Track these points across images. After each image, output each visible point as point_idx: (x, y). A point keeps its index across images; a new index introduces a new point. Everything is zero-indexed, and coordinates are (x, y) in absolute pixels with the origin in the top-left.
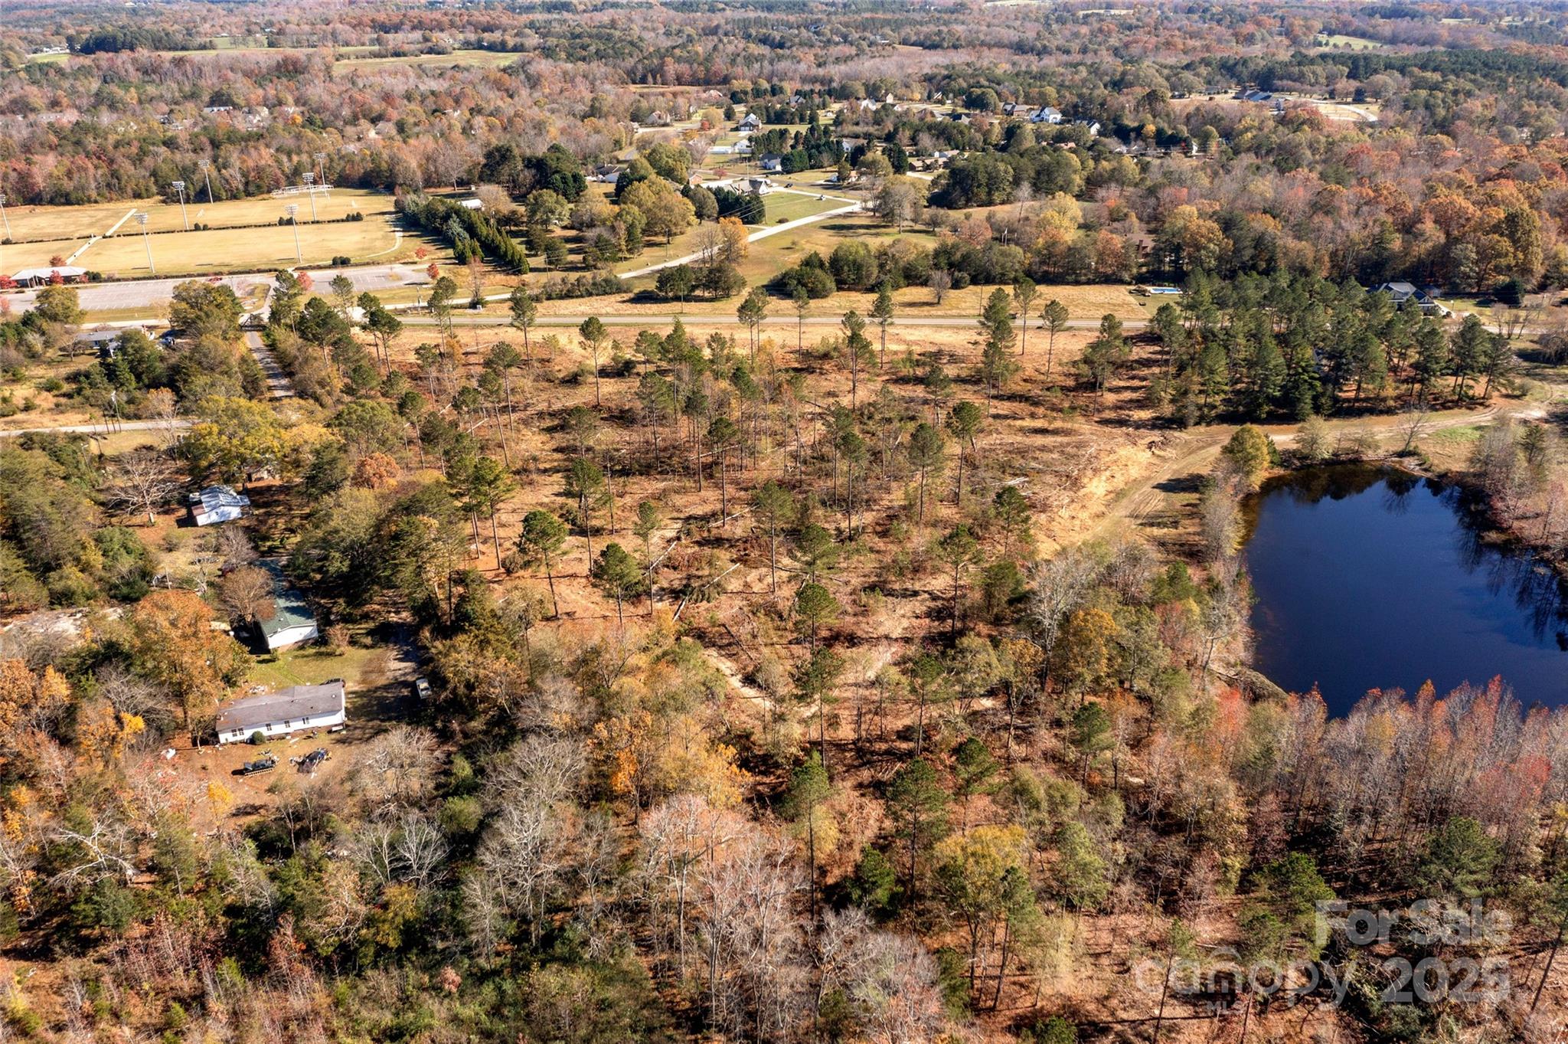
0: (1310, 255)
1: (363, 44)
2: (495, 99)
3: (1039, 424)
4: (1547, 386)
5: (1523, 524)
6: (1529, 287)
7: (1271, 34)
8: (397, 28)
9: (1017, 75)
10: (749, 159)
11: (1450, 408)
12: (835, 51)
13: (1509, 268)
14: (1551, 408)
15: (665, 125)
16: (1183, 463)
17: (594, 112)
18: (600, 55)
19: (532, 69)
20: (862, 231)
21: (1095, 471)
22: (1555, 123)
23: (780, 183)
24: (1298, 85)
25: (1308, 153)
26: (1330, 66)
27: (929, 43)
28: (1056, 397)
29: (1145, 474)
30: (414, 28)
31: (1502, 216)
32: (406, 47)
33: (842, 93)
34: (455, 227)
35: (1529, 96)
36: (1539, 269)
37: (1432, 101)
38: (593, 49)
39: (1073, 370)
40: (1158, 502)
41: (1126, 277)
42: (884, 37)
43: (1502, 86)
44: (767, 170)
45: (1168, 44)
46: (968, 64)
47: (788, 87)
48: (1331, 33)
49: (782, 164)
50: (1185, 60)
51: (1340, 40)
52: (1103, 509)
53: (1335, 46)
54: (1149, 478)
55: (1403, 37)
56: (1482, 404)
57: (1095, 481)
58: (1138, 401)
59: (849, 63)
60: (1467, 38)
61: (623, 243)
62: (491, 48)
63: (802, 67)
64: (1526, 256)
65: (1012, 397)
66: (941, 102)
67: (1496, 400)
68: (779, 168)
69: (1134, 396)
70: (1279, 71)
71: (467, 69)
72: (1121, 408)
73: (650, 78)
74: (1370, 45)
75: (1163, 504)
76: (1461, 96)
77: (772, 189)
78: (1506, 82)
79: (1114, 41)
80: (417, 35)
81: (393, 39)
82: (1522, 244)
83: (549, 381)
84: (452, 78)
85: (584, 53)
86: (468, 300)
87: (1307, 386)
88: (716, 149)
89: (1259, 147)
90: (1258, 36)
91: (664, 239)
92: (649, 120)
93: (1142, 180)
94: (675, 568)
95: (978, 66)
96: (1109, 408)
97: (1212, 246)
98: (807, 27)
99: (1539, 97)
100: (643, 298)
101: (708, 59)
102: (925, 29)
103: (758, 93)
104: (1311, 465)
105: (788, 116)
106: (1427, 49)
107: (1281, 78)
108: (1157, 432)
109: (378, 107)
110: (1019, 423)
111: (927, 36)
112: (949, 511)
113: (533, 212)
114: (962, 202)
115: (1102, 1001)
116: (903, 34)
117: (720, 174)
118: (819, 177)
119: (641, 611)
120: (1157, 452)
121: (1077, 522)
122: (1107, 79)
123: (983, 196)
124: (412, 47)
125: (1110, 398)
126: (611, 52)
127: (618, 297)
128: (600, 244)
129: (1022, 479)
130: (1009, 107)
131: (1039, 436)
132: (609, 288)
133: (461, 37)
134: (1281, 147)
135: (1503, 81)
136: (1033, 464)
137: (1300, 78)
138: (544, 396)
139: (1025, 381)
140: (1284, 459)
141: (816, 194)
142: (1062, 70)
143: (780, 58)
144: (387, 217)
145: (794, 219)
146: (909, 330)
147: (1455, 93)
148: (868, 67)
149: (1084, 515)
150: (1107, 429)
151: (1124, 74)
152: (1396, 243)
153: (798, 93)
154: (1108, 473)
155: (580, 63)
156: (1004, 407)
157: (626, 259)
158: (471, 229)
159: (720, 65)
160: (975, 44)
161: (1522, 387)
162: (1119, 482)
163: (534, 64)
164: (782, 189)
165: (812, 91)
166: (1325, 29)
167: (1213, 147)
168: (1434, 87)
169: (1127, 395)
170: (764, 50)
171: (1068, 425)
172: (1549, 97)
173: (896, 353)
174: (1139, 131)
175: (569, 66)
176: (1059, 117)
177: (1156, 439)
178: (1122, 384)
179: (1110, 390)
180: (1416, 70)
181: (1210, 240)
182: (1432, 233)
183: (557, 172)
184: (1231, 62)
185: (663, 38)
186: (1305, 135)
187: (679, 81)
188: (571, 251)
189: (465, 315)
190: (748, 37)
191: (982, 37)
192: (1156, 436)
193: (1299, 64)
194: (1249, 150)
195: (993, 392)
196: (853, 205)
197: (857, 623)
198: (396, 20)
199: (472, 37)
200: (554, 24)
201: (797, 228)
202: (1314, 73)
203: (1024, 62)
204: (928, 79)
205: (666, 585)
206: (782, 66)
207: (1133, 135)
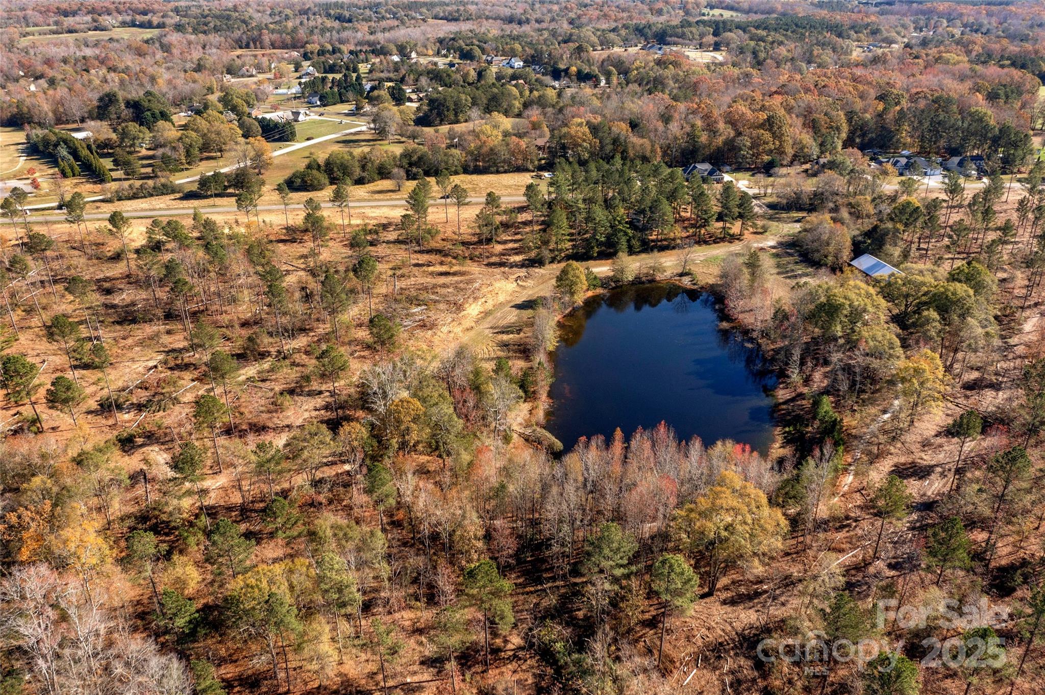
0: (649, 148)
1: (49, 25)
2: (130, 61)
3: (444, 269)
4: (781, 226)
5: (746, 315)
6: (785, 163)
7: (674, 8)
8: (74, 14)
9: (502, 37)
10: (299, 98)
11: (718, 243)
12: (384, 24)
13: (771, 151)
14: (781, 240)
15: (252, 76)
16: (536, 290)
17: (199, 68)
18: (216, 29)
19: (165, 40)
20: (363, 143)
21: (476, 299)
22: (829, 60)
23: (316, 113)
24: (680, 40)
25: (671, 83)
26: (701, 28)
27: (450, 17)
28: (460, 250)
29: (508, 298)
30: (89, 13)
31: (766, 117)
32: (78, 27)
33: (381, 51)
34: (63, 151)
35: (818, 44)
36: (790, 151)
37: (757, 48)
38: (212, 25)
39: (478, 231)
40: (512, 316)
41: (531, 167)
42: (421, 14)
43: (802, 38)
44: (311, 105)
45: (605, 16)
46: (471, 31)
47: (345, 48)
48: (712, 8)
49: (320, 100)
50: (613, 25)
51: (717, 12)
52: (473, 324)
53: (713, 15)
54: (510, 302)
55: (755, 9)
56: (738, 239)
57: (473, 306)
58: (516, 249)
59: (392, 32)
60: (793, 9)
61: (183, 158)
62: (142, 26)
63: (359, 35)
64: (780, 142)
65: (429, 252)
66: (445, 56)
67: (747, 235)
68: (319, 103)
69: (516, 245)
70: (669, 32)
71: (117, 41)
72: (504, 255)
73: (252, 45)
74: (734, 14)
75: (515, 318)
76: (776, 44)
77: (308, 117)
78: (804, 35)
79: (572, 15)
80: (89, 18)
81: (69, 21)
82: (778, 136)
83: (98, 258)
84: (104, 47)
85: (206, 28)
86: (57, 204)
87: (622, 234)
88: (280, 91)
89: (642, 79)
90: (665, 10)
91: (219, 154)
92: (240, 73)
93: (557, 102)
94: (146, 389)
95: (477, 32)
96: (496, 255)
97: (585, 144)
98: (371, 9)
99: (824, 44)
100: (190, 196)
101: (295, 29)
102: (449, 8)
103: (322, 53)
104: (621, 286)
105: (337, 68)
106: (764, 16)
107: (671, 36)
108: (524, 270)
109: (40, 68)
110: (431, 269)
111: (450, 13)
112: (364, 333)
113: (122, 140)
114: (437, 122)
115: (372, 675)
116: (434, 12)
117: (275, 108)
118: (345, 108)
119: (111, 422)
120: (520, 283)
121: (452, 335)
122: (560, 38)
123: (452, 117)
124: (82, 26)
125: (499, 248)
126: (225, 27)
127: (172, 197)
128: (165, 159)
129: (423, 307)
130: (489, 58)
131: (443, 277)
132: (165, 190)
133: (120, 18)
134: (655, 79)
135: (803, 35)
136: (433, 297)
137: (682, 36)
138: (92, 270)
139: (443, 240)
140: (605, 282)
141: (337, 119)
142: (532, 33)
143: (344, 29)
144: (20, 147)
145: (319, 136)
146: (373, 210)
147: (773, 43)
148: (402, 34)
149: (458, 330)
150: (490, 270)
151: (571, 35)
152: (704, 138)
153: (351, 52)
154: (483, 300)
155: (200, 35)
156: (423, 258)
157: (187, 169)
158: (74, 153)
159: (302, 34)
160: (480, 17)
161: (763, 227)
162: (489, 306)
163: (168, 36)
164: (317, 118)
165: (361, 51)
166: (708, 5)
167: (615, 80)
168: (762, 39)
169: (511, 245)
170: (336, 24)
171: (464, 269)
172: (829, 44)
173: (358, 226)
174: (566, 71)
175: (193, 37)
176: (522, 64)
177: (522, 274)
178: (510, 238)
179: (499, 243)
180: (752, 29)
181: (584, 141)
182: (725, 131)
183: (149, 110)
184: (641, 26)
185: (267, 17)
186: (670, 71)
187: (273, 46)
188: (144, 166)
189: (52, 214)
190: (328, 15)
191: (487, 13)
192: (522, 272)
193: (682, 27)
194: (635, 81)
195: (417, 248)
196: (362, 126)
197: (270, 419)
198: (75, 8)
199: (128, 19)
200: (193, 9)
201: (320, 143)
202: (691, 32)
203: (509, 29)
204: (441, 41)
205: (135, 401)
206: (345, 34)
207: (563, 74)
